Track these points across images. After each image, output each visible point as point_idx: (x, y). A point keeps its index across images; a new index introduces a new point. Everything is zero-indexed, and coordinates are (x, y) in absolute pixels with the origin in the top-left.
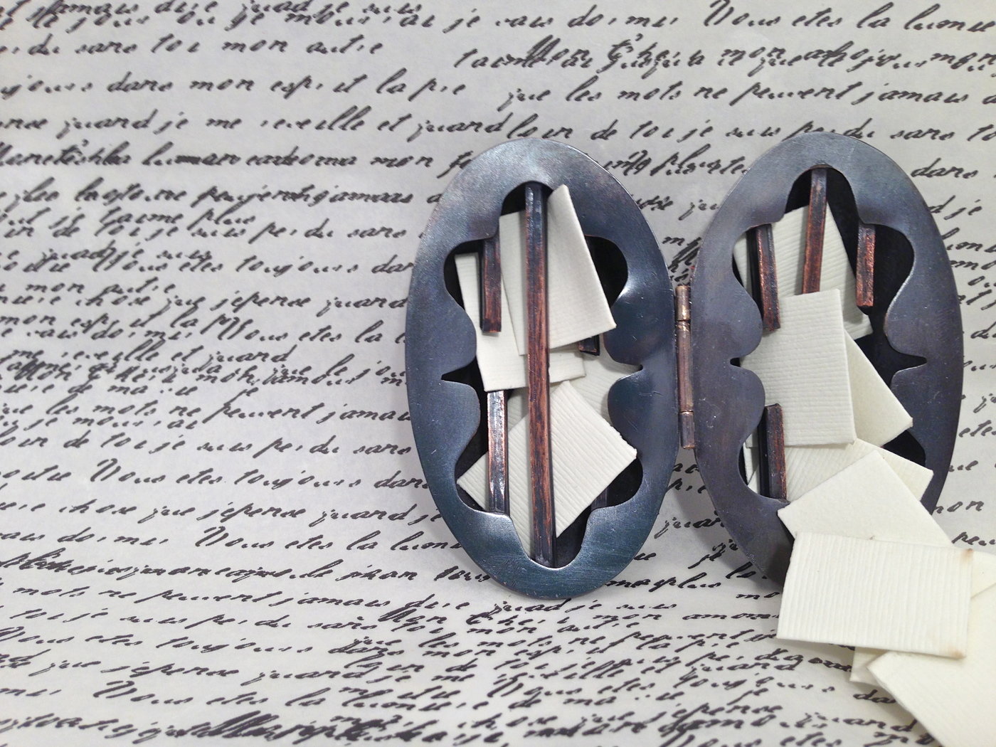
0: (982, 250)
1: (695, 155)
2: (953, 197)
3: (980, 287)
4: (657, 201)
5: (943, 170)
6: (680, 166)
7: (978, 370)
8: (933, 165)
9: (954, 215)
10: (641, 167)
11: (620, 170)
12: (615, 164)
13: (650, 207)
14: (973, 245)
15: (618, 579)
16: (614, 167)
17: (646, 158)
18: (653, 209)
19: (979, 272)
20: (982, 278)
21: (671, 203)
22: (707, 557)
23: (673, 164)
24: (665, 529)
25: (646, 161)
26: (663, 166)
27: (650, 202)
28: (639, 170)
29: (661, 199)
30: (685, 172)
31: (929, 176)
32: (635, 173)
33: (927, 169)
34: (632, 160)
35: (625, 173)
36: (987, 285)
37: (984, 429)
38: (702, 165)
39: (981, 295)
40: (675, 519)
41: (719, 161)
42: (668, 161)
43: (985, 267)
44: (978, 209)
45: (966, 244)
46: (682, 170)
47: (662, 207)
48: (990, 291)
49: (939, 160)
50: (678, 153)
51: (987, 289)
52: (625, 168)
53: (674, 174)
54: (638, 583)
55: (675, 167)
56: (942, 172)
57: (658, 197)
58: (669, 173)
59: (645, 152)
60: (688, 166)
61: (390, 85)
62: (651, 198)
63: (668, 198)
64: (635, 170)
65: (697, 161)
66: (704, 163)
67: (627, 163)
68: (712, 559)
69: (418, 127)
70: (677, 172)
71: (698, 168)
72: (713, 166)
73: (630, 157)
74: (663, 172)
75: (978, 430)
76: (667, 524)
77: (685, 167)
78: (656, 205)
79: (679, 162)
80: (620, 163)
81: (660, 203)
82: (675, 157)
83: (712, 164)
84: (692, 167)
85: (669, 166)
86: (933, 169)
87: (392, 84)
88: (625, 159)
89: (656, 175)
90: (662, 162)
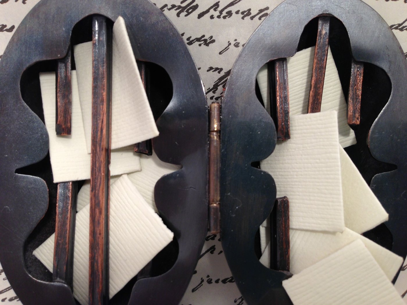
1: (232, 4)
6: (221, 12)
8: (404, 22)
11: (174, 12)
13: (197, 43)
16: (169, 9)
18: (200, 45)
21: (214, 41)
23: (215, 10)
24: (201, 284)
25: (194, 6)
26: (208, 11)
27: (198, 40)
28: (189, 14)
30: (224, 17)
31: (402, 30)
32: (186, 16)
34: (184, 5)
35: (178, 15)
40: (208, 276)
41: (250, 10)
42: (211, 7)
47: (207, 44)
50: (219, 2)
52: (178, 11)
53: (216, 19)
55: (217, 13)
57: (204, 36)
58: (212, 17)
59: (194, 0)
60: (227, 13)
62: (199, 36)
65: (233, 9)
66: (239, 11)
67: (179, 7)
70: (219, 17)
71: (234, 14)
72: (245, 14)
73: (182, 3)
76: (202, 281)
77: (224, 13)
78: (203, 42)
79: (220, 9)
80: (173, 6)
81: (205, 40)
82: (217, 5)
84: (230, 14)
85: (212, 12)
86: (404, 25)
88: (178, 4)
89: (202, 18)
90: (207, 8)
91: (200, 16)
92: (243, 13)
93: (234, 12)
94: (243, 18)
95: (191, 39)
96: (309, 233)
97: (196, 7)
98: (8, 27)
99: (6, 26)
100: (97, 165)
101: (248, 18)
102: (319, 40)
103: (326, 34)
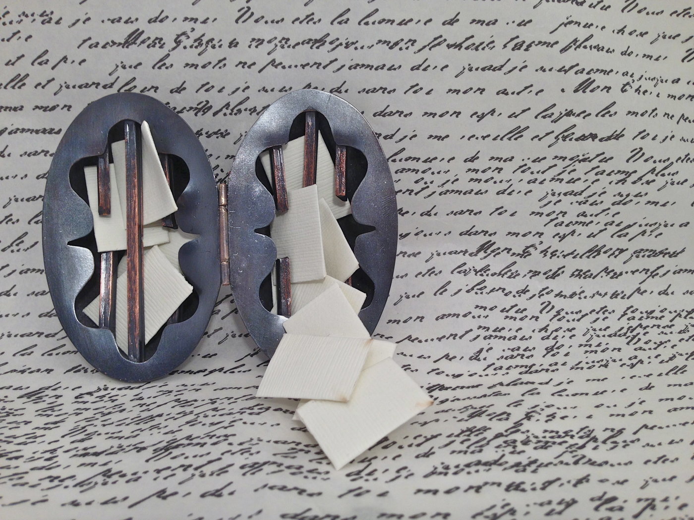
0: (420, 161)
1: (241, 103)
2: (399, 129)
3: (421, 185)
4: (219, 132)
5: (392, 112)
6: (232, 110)
7: (428, 236)
8: (385, 109)
9: (401, 140)
10: (206, 111)
11: (192, 113)
12: (188, 109)
13: (215, 136)
14: (415, 158)
15: (186, 369)
16: (188, 111)
17: (209, 105)
18: (217, 137)
19: (420, 175)
20: (423, 179)
21: (229, 134)
22: (249, 355)
23: (227, 109)
24: (226, 338)
25: (209, 107)
26: (221, 110)
27: (215, 133)
28: (204, 113)
29: (223, 131)
30: (236, 114)
31: (384, 116)
32: (202, 115)
33: (382, 112)
34: (199, 107)
35: (196, 115)
36: (426, 183)
37: (430, 272)
38: (246, 110)
39: (423, 189)
40: (233, 332)
41: (255, 107)
42: (224, 107)
43: (424, 172)
44: (415, 136)
45: (410, 158)
46: (233, 113)
47: (223, 136)
48: (428, 187)
49: (388, 106)
50: (229, 103)
51: (426, 185)
52: (195, 111)
53: (228, 115)
54: (198, 372)
55: (229, 111)
56: (391, 114)
57: (220, 130)
58: (225, 114)
59: (208, 102)
60: (237, 111)
61: (39, 60)
62: (216, 130)
63: (227, 130)
64: (201, 113)
65: (242, 107)
66: (247, 108)
67: (196, 109)
68: (252, 356)
69: (60, 86)
70: (231, 114)
73: (198, 105)
74: (221, 114)
75: (427, 273)
76: (227, 335)
77: (235, 111)
78: (219, 135)
79: (231, 108)
80: (191, 108)
81: (222, 134)
82: (228, 105)
83: (252, 109)
84: (240, 111)
85: (224, 110)
86: (385, 112)
87: (41, 60)
88: (195, 106)
89: (217, 116)
90: (220, 108)
91: (215, 114)
92: (250, 110)
93: (243, 110)
94: (251, 114)
95: (209, 133)
96: (306, 285)
97: (211, 107)
98: (56, 130)
99: (54, 129)
100: (132, 237)
101: (254, 114)
102: (308, 130)
103: (312, 124)
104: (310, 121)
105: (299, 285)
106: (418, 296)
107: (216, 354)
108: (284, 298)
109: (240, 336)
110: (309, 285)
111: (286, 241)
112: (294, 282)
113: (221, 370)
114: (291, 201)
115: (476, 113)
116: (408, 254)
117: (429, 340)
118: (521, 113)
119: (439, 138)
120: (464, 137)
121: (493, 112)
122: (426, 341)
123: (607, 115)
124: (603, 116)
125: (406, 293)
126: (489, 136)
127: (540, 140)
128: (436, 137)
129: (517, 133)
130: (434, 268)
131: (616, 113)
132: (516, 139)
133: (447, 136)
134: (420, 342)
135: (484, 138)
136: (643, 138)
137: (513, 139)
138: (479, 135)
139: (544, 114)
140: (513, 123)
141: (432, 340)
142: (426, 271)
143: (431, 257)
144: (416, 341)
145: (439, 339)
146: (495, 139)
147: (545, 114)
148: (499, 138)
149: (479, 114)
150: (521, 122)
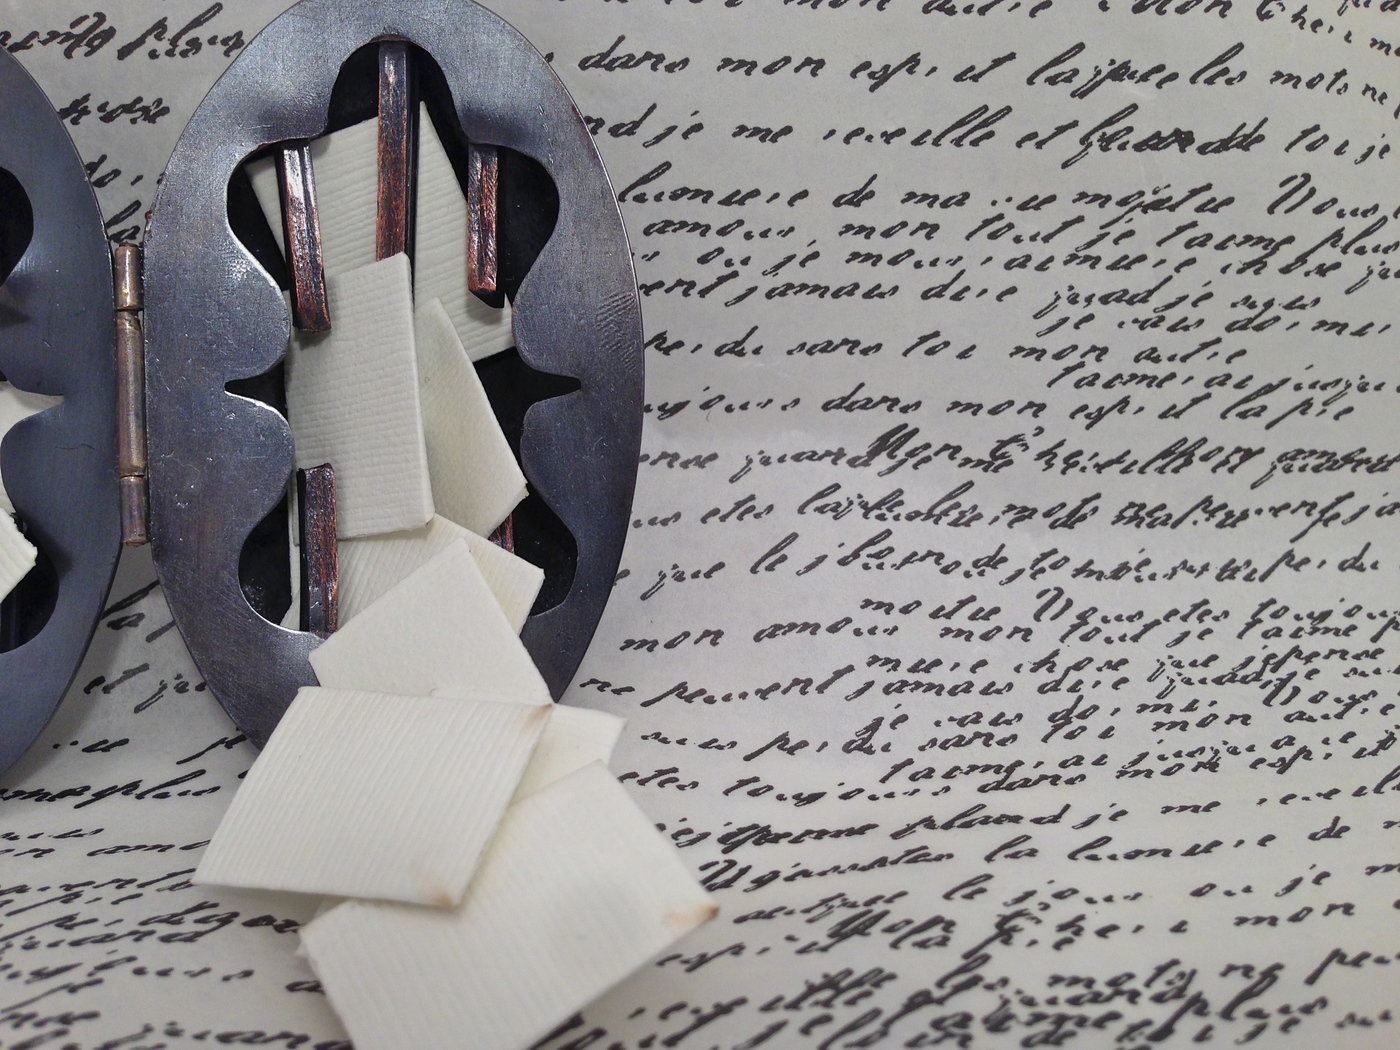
0: (713, 201)
1: (198, 22)
2: (654, 107)
3: (717, 267)
4: (138, 106)
5: (631, 57)
6: (174, 42)
7: (737, 411)
8: (613, 48)
9: (658, 139)
10: (96, 43)
11: (57, 48)
12: (43, 36)
13: (125, 117)
14: (698, 193)
15: (29, 786)
16: (44, 43)
17: (105, 26)
18: (133, 121)
19: (713, 241)
20: (720, 251)
21: (166, 111)
22: (222, 741)
23: (159, 38)
24: (158, 695)
25: (104, 31)
26: (141, 41)
27: (127, 109)
28: (93, 50)
29: (148, 101)
30: (184, 54)
31: (610, 67)
32: (87, 55)
33: (604, 56)
34: (78, 30)
35: (68, 54)
36: (729, 263)
37: (742, 509)
38: (212, 41)
39: (722, 280)
40: (179, 677)
41: (239, 34)
42: (149, 32)
43: (723, 232)
44: (698, 127)
45: (685, 191)
46: (177, 51)
47: (150, 118)
48: (735, 274)
49: (621, 39)
50: (165, 19)
51: (729, 270)
52: (66, 45)
53: (163, 58)
54: (63, 795)
55: (163, 46)
56: (629, 62)
57: (139, 100)
58: (153, 55)
59: (101, 17)
60: (187, 43)
62: (128, 101)
63: (159, 101)
64: (84, 49)
65: (202, 33)
66: (215, 37)
67: (69, 36)
68: (229, 745)
70: (170, 53)
71: (205, 46)
72: (231, 43)
73: (73, 25)
74: (141, 53)
75: (733, 511)
76: (163, 687)
77: (182, 45)
78: (139, 114)
79: (169, 34)
80: (53, 35)
81: (146, 110)
82: (160, 28)
83: (229, 39)
84: (195, 45)
85: (151, 42)
86: (613, 55)
88: (64, 28)
89: (129, 58)
90: (138, 35)
91: (124, 53)
92: (225, 42)
93: (204, 40)
94: (227, 54)
95: (108, 109)
96: (380, 544)
97: (110, 33)
101: (237, 52)
102: (385, 98)
103: (399, 82)
104: (391, 72)
105: (362, 545)
106: (708, 575)
107: (125, 742)
108: (317, 583)
109: (200, 688)
110: (390, 544)
111: (325, 418)
112: (350, 534)
113: (129, 789)
114: (340, 304)
115: (866, 65)
116: (684, 458)
117: (735, 697)
118: (991, 68)
119: (764, 134)
120: (832, 133)
121: (912, 63)
122: (727, 698)
123: (1221, 81)
124: (1210, 81)
125: (675, 566)
126: (901, 132)
127: (1039, 145)
128: (756, 131)
129: (978, 126)
130: (752, 498)
131: (1243, 75)
132: (975, 143)
133: (787, 130)
134: (710, 700)
135: (888, 137)
136: (1311, 147)
137: (966, 141)
138: (875, 128)
139: (1052, 72)
140: (968, 99)
141: (743, 696)
142: (732, 506)
143: (746, 469)
144: (699, 700)
145: (763, 694)
146: (917, 142)
147: (1054, 71)
148: (929, 139)
149: (876, 67)
150: (991, 92)
